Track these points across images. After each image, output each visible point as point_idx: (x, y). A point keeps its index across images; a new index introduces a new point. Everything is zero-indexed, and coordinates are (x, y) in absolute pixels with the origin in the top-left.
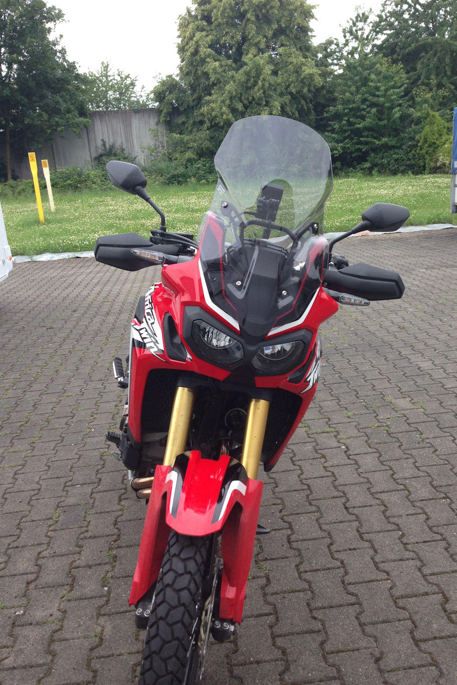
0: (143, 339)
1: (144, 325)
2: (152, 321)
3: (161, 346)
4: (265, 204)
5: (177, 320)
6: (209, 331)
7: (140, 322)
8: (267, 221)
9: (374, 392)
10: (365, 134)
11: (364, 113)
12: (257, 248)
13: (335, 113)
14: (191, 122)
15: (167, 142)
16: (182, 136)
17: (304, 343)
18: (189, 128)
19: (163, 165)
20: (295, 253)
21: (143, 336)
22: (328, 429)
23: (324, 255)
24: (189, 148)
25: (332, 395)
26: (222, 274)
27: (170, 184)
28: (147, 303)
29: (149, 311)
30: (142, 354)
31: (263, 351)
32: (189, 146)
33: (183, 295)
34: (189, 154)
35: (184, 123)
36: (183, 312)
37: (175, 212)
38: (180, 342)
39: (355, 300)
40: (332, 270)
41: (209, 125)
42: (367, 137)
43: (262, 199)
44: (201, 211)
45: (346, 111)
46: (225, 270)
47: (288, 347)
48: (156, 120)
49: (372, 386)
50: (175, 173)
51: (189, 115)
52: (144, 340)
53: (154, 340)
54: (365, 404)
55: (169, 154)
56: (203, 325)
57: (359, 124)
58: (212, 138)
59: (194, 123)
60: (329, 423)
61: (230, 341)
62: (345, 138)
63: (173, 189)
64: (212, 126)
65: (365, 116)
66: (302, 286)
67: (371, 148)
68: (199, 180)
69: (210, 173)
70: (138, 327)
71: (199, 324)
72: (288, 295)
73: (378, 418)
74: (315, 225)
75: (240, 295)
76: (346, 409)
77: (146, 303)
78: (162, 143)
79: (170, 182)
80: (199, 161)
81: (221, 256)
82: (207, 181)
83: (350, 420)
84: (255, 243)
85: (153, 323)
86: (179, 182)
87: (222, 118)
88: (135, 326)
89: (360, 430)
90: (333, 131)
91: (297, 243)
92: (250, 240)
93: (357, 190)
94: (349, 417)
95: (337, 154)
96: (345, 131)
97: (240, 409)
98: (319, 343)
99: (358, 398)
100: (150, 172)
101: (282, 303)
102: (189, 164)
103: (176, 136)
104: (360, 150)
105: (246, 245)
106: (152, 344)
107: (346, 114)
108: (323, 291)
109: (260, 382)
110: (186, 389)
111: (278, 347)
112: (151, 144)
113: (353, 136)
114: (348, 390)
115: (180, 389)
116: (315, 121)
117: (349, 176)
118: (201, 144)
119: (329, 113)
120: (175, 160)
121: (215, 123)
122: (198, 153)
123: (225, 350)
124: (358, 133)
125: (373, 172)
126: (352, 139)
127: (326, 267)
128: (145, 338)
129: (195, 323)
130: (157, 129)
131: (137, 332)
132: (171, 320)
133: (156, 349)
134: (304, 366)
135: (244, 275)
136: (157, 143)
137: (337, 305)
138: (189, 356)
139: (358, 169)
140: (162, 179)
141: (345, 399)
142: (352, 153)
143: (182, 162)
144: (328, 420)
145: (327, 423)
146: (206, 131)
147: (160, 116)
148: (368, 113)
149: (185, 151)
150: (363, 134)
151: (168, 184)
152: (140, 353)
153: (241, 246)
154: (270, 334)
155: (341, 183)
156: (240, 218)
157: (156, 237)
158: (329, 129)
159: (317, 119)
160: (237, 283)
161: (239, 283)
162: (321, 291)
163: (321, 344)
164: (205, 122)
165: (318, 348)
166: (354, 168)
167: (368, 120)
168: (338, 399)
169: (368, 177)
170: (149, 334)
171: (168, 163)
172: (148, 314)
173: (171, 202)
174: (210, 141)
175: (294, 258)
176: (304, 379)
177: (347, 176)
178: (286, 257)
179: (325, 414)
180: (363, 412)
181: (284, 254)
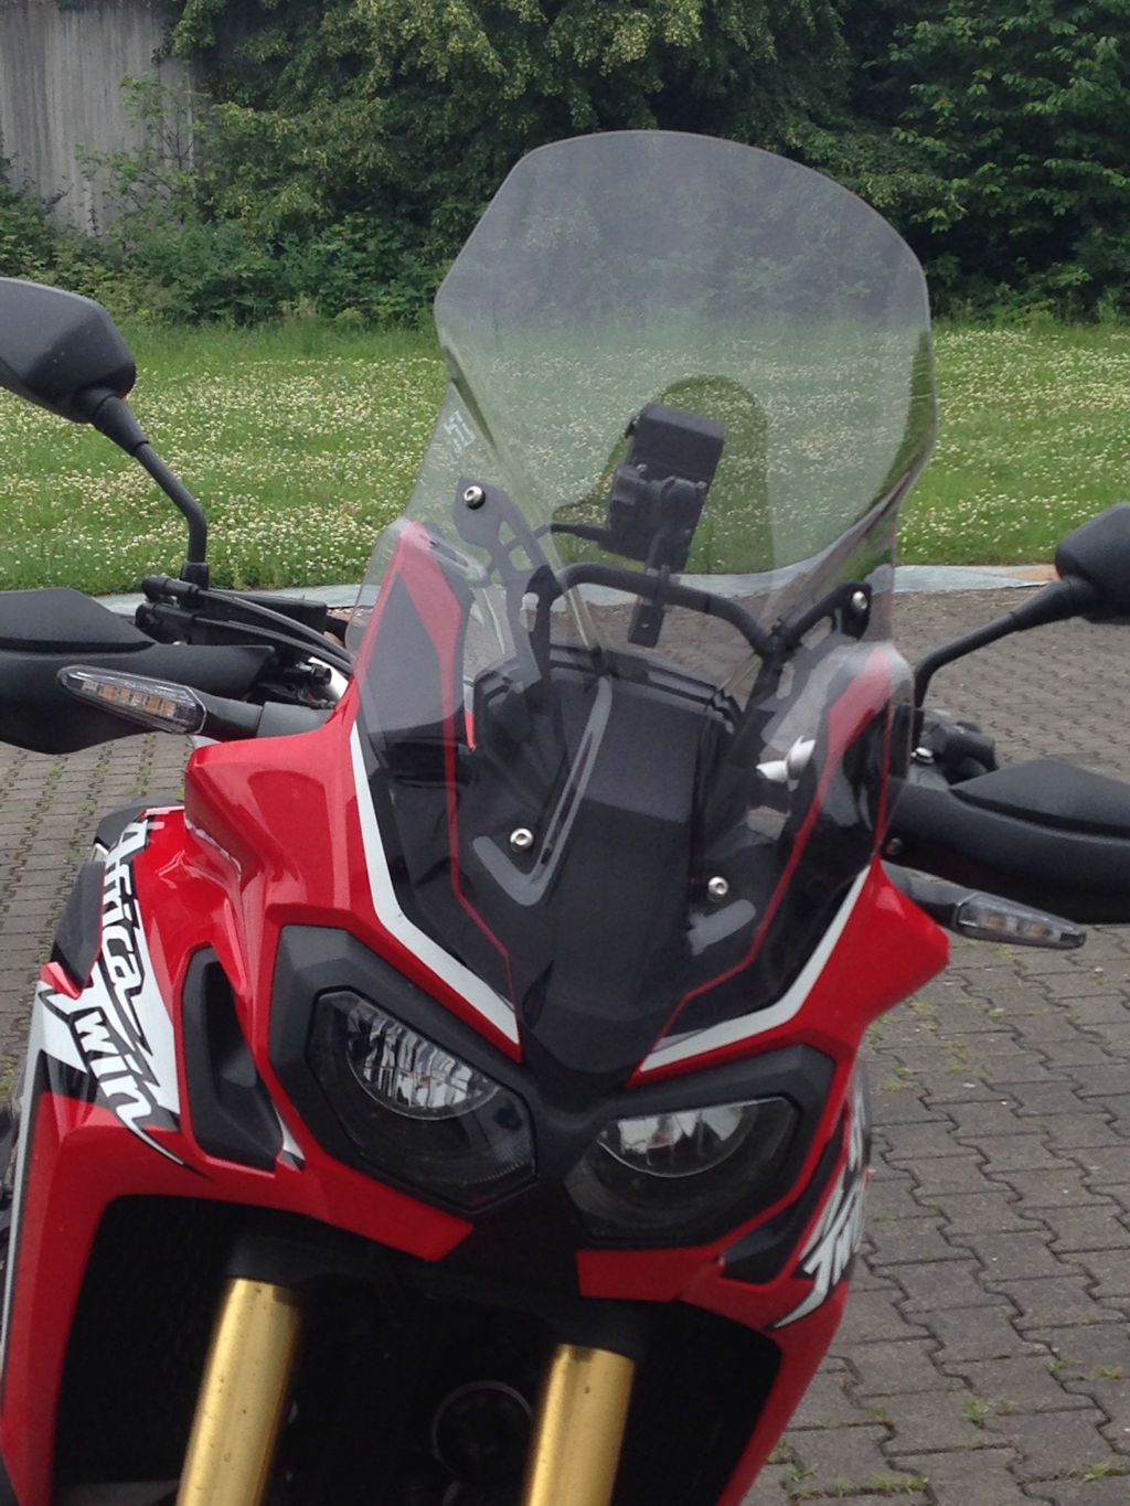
0: (88, 1056)
1: (95, 995)
2: (132, 980)
3: (168, 1096)
4: (643, 496)
5: (247, 985)
6: (381, 1041)
7: (80, 983)
8: (652, 572)
9: (1094, 1311)
10: (1070, 140)
11: (1063, 53)
12: (605, 686)
13: (936, 51)
14: (307, 56)
15: (200, 139)
16: (264, 117)
17: (796, 1104)
18: (299, 84)
19: (176, 237)
20: (770, 715)
21: (89, 1044)
22: (887, 1478)
23: (892, 715)
24: (292, 168)
25: (903, 1316)
26: (451, 797)
27: (204, 322)
28: (113, 896)
29: (121, 933)
30: (79, 1124)
31: (615, 1137)
32: (295, 158)
33: (278, 878)
34: (295, 196)
35: (275, 62)
36: (273, 952)
37: (221, 446)
38: (251, 1081)
39: (1021, 922)
40: (924, 781)
41: (387, 73)
42: (1077, 155)
43: (634, 474)
44: (332, 446)
45: (987, 42)
46: (462, 777)
47: (723, 1121)
48: (155, 42)
49: (1084, 1281)
50: (227, 273)
51: (300, 31)
52: (95, 1064)
53: (135, 1067)
54: (1051, 1363)
55: (204, 187)
56: (360, 1010)
57: (1043, 99)
58: (397, 130)
59: (322, 64)
60: (891, 1446)
61: (472, 1085)
62: (979, 157)
63: (215, 341)
64: (398, 81)
65: (1068, 67)
66: (794, 861)
67: (1092, 201)
68: (331, 310)
69: (383, 279)
70: (68, 1005)
71: (342, 1005)
72: (733, 895)
73: (1110, 1431)
74: (858, 596)
75: (526, 889)
76: (968, 1382)
77: (107, 899)
78: (175, 142)
79: (201, 311)
80: (337, 228)
81: (447, 713)
82: (366, 312)
83: (983, 1437)
84: (599, 662)
85: (137, 990)
86: (244, 316)
87: (443, 48)
88: (53, 999)
89: (1031, 1487)
90: (927, 124)
91: (779, 672)
92: (572, 650)
93: (1027, 383)
94: (979, 1424)
95: (940, 221)
96: (981, 127)
97: (506, 1388)
98: (858, 1103)
99: (1020, 1333)
100: (118, 266)
101: (707, 931)
102: (292, 236)
103: (239, 115)
104: (1044, 208)
105: (557, 672)
106: (127, 1085)
107: (987, 57)
108: (885, 883)
109: (599, 1274)
110: (268, 1290)
111: (684, 1123)
112: (129, 145)
113: (1013, 148)
114: (976, 1295)
115: (241, 1288)
116: (848, 76)
117: (991, 317)
118: (345, 156)
119: (913, 47)
120: (229, 216)
121: (412, 68)
122: (330, 192)
123: (450, 1124)
124: (1037, 136)
125: (1101, 305)
126: (1009, 161)
127: (899, 770)
128: (98, 1055)
129: (328, 1004)
130: (157, 84)
131: (63, 1027)
132: (218, 981)
133: (143, 1108)
134: (791, 1208)
135: (548, 802)
136: (154, 143)
137: (945, 940)
138: (289, 1146)
139: (1034, 291)
140: (165, 297)
141: (963, 1336)
142: (1005, 220)
143: (260, 228)
144: (883, 1432)
145: (880, 1445)
146: (371, 97)
147: (173, 26)
148: (1083, 53)
149: (275, 180)
150: (1060, 142)
151: (194, 320)
152: (72, 1118)
153: (535, 677)
154: (652, 1062)
155: (959, 349)
156: (534, 552)
157: (163, 608)
158: (911, 114)
159: (856, 70)
160: (514, 837)
161: (522, 837)
162: (877, 879)
163: (867, 1103)
164: (369, 61)
165: (856, 1123)
166: (1019, 284)
167: (1081, 84)
168: (933, 1336)
169: (1079, 330)
170: (114, 1038)
171: (199, 232)
172: (117, 947)
173: (202, 402)
174: (387, 142)
175: (765, 734)
176: (790, 1267)
177: (985, 318)
178: (730, 727)
179: (871, 1402)
180: (1043, 1401)
181: (719, 716)
